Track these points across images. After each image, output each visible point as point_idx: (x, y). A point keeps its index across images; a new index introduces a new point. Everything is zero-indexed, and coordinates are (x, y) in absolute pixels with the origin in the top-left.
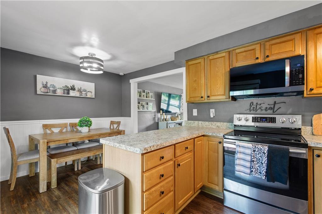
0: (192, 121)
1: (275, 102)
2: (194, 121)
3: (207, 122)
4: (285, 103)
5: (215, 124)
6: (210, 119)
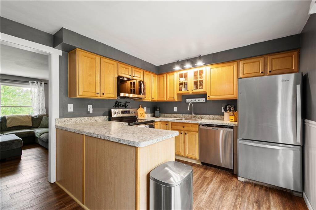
0: (67, 119)
1: (126, 102)
2: (71, 118)
3: (87, 118)
4: (129, 103)
5: (94, 119)
6: (88, 114)
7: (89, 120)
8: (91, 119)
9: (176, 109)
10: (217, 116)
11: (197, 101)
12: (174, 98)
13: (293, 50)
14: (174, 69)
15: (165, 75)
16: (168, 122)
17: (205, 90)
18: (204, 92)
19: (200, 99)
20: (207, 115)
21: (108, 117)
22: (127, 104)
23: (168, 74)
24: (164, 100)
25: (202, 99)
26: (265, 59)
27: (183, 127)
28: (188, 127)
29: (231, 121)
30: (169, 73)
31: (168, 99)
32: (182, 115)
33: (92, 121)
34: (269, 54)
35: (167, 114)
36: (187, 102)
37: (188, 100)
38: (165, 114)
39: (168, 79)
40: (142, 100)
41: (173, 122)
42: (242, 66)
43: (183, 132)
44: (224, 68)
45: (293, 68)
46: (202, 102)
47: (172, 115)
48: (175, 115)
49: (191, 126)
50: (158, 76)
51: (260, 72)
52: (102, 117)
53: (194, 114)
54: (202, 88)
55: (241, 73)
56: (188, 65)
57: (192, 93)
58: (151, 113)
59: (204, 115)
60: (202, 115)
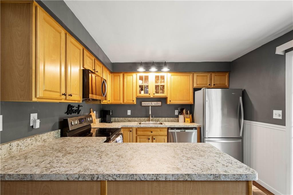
1: (79, 105)
5: (41, 138)
6: (31, 131)
7: (34, 143)
8: (36, 140)
9: (129, 112)
10: (172, 118)
11: (153, 105)
12: (133, 101)
13: (226, 72)
14: (137, 70)
15: (121, 75)
16: (132, 128)
17: (166, 95)
18: (165, 96)
19: (156, 102)
20: (163, 118)
21: (60, 130)
22: (80, 108)
23: (125, 74)
24: (120, 102)
25: (158, 102)
26: (210, 74)
27: (152, 132)
28: (156, 131)
29: (187, 122)
30: (127, 73)
31: (125, 102)
32: (137, 118)
33: (38, 143)
34: (214, 72)
35: (119, 118)
36: (143, 105)
37: (144, 104)
38: (116, 118)
39: (125, 80)
40: (100, 102)
41: (138, 128)
42: (196, 77)
43: (150, 138)
44: (182, 77)
45: (226, 84)
46: (157, 105)
47: (125, 119)
48: (129, 119)
49: (159, 130)
50: (112, 74)
51: (207, 84)
52: (52, 132)
53: (151, 117)
54: (163, 93)
55: (195, 83)
56: (153, 69)
57: (152, 97)
58: (99, 118)
59: (160, 118)
60: (158, 118)
